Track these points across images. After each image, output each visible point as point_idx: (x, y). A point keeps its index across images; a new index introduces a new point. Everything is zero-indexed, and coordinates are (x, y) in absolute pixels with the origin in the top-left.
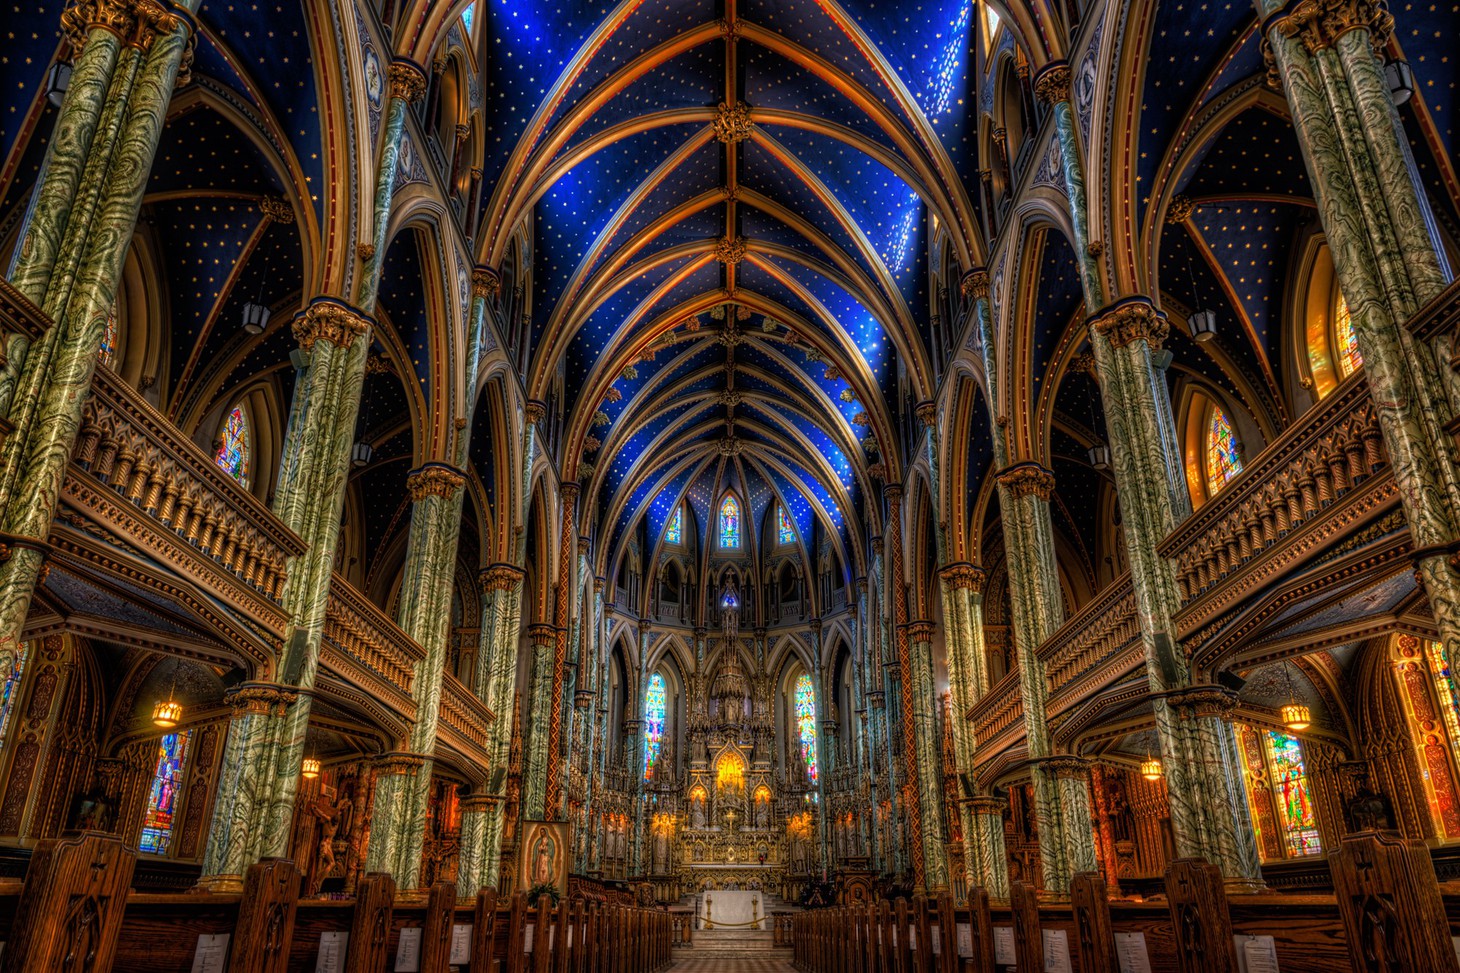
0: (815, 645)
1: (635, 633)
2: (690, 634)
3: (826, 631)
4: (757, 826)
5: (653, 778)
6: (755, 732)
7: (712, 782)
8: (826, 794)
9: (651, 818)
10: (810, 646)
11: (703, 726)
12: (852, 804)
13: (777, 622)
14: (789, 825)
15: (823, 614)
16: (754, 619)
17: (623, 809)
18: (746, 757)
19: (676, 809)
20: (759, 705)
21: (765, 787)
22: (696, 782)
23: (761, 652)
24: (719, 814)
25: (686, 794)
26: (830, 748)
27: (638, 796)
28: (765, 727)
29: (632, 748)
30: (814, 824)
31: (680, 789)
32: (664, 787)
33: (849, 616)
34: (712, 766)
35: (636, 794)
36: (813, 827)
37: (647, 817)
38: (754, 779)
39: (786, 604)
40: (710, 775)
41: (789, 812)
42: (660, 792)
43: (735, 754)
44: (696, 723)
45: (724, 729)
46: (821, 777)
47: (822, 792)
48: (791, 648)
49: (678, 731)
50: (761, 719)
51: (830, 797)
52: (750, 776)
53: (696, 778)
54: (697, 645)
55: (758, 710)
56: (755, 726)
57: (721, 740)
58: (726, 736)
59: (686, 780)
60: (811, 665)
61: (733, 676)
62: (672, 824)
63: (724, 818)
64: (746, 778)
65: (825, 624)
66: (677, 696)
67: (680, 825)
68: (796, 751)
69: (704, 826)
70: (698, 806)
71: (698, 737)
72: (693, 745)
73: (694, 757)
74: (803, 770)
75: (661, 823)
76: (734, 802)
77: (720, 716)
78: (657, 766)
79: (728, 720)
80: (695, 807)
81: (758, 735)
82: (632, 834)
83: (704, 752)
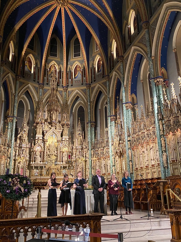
0: (88, 93)
1: (13, 79)
2: (37, 86)
3: (93, 88)
4: (62, 162)
5: (18, 141)
6: (63, 125)
7: (45, 144)
8: (92, 149)
9: (17, 158)
10: (86, 94)
11: (41, 122)
12: (105, 152)
13: (72, 85)
14: (75, 161)
15: (91, 82)
16: (63, 84)
17: (4, 153)
18: (59, 135)
19: (28, 155)
20: (64, 115)
21: (66, 147)
22: (38, 144)
23: (65, 96)
24: (47, 157)
25: (33, 149)
26: (93, 132)
27: (11, 148)
28: (67, 123)
29: (10, 128)
30: (86, 161)
31: (30, 147)
32: (23, 145)
33: (105, 81)
34: (45, 138)
35: (11, 147)
36: (85, 163)
37: (15, 157)
38: (62, 143)
39: (75, 79)
40: (44, 141)
41: (75, 156)
42: (21, 147)
43: (55, 133)
44: (39, 121)
45: (50, 123)
46: (90, 143)
47: (90, 149)
48: (77, 95)
49: (30, 124)
50: (65, 121)
51: (93, 151)
52: (61, 142)
53: (38, 142)
54: (40, 91)
55: (65, 117)
56: (63, 123)
57: (49, 128)
58: (51, 126)
59: (33, 143)
60: (86, 101)
61: (55, 103)
62: (26, 161)
63: (49, 158)
64: (59, 143)
65: (92, 86)
66: (30, 111)
67: (30, 161)
68: (79, 133)
69: (41, 162)
70: (38, 154)
71: (39, 126)
72: (37, 129)
73: (37, 134)
74: (82, 140)
75: (21, 160)
76: (54, 152)
77: (49, 118)
78: (21, 136)
79: (52, 119)
80: (37, 154)
81: (64, 126)
82: (8, 165)
83: (42, 132)
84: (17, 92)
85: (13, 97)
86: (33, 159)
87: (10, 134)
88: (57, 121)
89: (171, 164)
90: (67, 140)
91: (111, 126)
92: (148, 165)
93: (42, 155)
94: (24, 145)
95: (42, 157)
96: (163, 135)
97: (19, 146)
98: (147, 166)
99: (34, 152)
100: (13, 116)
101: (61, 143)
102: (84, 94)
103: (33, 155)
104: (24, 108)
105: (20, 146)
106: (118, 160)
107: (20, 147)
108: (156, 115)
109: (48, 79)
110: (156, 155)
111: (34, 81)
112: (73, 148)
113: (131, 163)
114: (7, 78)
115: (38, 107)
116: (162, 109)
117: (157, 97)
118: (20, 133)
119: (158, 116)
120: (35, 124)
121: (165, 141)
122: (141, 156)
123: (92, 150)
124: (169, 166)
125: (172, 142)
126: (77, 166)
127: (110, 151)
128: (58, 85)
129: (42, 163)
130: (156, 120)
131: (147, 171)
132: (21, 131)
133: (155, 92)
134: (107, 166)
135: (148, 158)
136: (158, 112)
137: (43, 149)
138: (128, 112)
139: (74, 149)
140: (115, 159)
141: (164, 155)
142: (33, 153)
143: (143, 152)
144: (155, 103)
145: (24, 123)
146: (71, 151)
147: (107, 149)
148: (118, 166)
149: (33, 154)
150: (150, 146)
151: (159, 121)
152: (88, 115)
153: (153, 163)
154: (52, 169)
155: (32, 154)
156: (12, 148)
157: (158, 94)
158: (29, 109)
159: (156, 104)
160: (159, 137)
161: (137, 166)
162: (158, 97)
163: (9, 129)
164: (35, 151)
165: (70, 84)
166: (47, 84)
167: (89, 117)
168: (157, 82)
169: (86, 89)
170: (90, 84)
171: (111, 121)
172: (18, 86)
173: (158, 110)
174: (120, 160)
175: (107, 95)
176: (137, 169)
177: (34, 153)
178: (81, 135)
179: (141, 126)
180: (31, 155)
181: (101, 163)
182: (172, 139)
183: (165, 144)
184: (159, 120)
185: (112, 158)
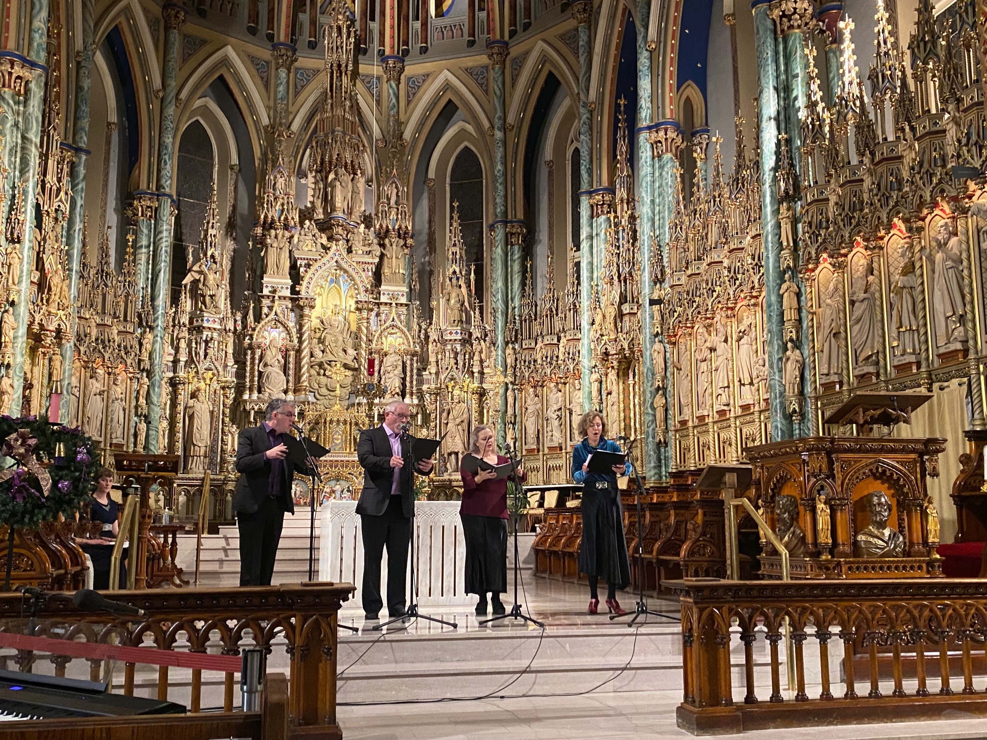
0: (495, 87)
2: (265, 53)
3: (519, 63)
5: (187, 304)
6: (382, 236)
7: (302, 316)
8: (507, 343)
9: (182, 374)
10: (486, 92)
11: (286, 219)
12: (561, 357)
13: (423, 50)
14: (437, 394)
15: (513, 34)
16: (382, 43)
17: (123, 353)
18: (366, 278)
19: (231, 362)
20: (390, 190)
21: (396, 330)
22: (272, 316)
23: (394, 100)
24: (313, 372)
25: (251, 336)
26: (516, 267)
27: (156, 332)
28: (400, 228)
29: (144, 242)
30: (482, 394)
31: (239, 328)
32: (208, 321)
33: (571, 23)
34: (302, 288)
35: (152, 328)
36: (480, 400)
37: (175, 371)
38: (378, 315)
39: (441, 22)
40: (298, 305)
41: (437, 374)
42: (200, 329)
43: (346, 271)
44: (274, 214)
45: (325, 226)
46: (499, 315)
47: (500, 341)
48: (449, 95)
49: (239, 231)
50: (393, 215)
51: (514, 349)
52: (372, 310)
53: (271, 308)
54: (277, 77)
55: (389, 199)
56: (381, 226)
57: (319, 245)
58: (330, 239)
59: (251, 312)
60: (486, 124)
61: (344, 133)
62: (223, 388)
63: (323, 380)
64: (365, 314)
65: (515, 51)
66: (237, 169)
67: (240, 389)
68: (454, 272)
69: (286, 392)
70: (274, 358)
71: (276, 237)
72: (266, 252)
73: (269, 271)
74: (466, 304)
75: (202, 385)
76: (342, 354)
77: (318, 203)
78: (195, 282)
79: (333, 209)
80: (268, 358)
81: (387, 241)
82: (142, 401)
83: (288, 264)
84: (173, 84)
85: (155, 106)
86: (252, 381)
87: (147, 272)
88: (356, 217)
89: (817, 399)
90: (403, 300)
91: (591, 237)
92: (728, 405)
93: (291, 366)
94: (210, 320)
95: (291, 372)
96: (794, 271)
97: (191, 321)
98: (721, 413)
99: (258, 352)
100: (159, 194)
101: (374, 313)
102: (479, 92)
103: (253, 363)
104: (212, 159)
105: (195, 323)
106: (615, 388)
107: (196, 329)
108: (768, 177)
109: (313, 22)
110: (761, 362)
111: (253, 31)
112: (427, 337)
113: (659, 401)
114: (122, 19)
115: (273, 153)
116: (798, 148)
117: (776, 89)
118: (196, 268)
119: (775, 180)
120: (259, 231)
121: (798, 295)
122: (704, 366)
123: (510, 346)
124: (810, 409)
125: (829, 301)
126: (445, 414)
127: (584, 351)
128: (360, 50)
129: (290, 397)
130: (768, 199)
131: (722, 435)
132: (197, 260)
133: (771, 69)
134: (571, 414)
135: (731, 378)
136: (778, 160)
137: (296, 341)
138: (661, 167)
139: (431, 339)
140: (604, 386)
141: (788, 359)
142: (253, 353)
143: (712, 350)
144: (765, 117)
145: (208, 223)
146: (418, 349)
147: (571, 343)
148: (616, 414)
149: (253, 359)
150: (739, 322)
151: (780, 202)
152: (495, 189)
153: (748, 396)
154: (331, 422)
155: (249, 357)
156: (159, 331)
157: (783, 77)
158: (234, 159)
159: (773, 123)
160: (774, 281)
161: (687, 414)
162: (784, 90)
163: (141, 247)
164: (259, 347)
165: (415, 46)
166: (312, 46)
167: (498, 200)
168: (781, 17)
169: (486, 67)
170: (506, 44)
171: (592, 217)
172: (175, 52)
173: (778, 153)
174: (621, 388)
175: (578, 93)
176: (684, 423)
177: (257, 357)
178: (462, 282)
179: (707, 234)
180: (245, 363)
181: (544, 403)
182: (831, 286)
183: (799, 310)
184: (778, 201)
185: (589, 380)
